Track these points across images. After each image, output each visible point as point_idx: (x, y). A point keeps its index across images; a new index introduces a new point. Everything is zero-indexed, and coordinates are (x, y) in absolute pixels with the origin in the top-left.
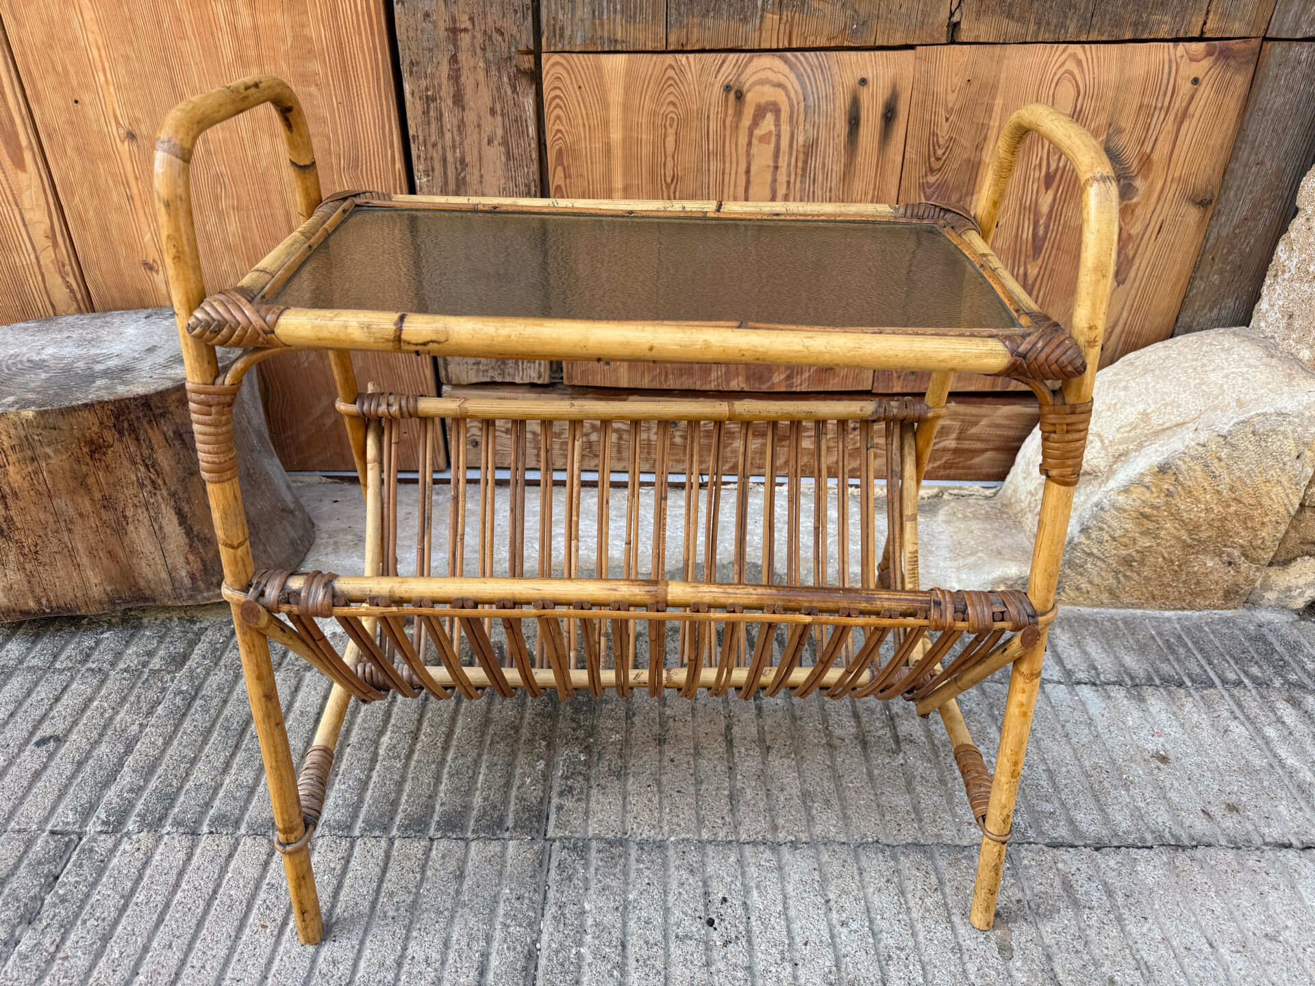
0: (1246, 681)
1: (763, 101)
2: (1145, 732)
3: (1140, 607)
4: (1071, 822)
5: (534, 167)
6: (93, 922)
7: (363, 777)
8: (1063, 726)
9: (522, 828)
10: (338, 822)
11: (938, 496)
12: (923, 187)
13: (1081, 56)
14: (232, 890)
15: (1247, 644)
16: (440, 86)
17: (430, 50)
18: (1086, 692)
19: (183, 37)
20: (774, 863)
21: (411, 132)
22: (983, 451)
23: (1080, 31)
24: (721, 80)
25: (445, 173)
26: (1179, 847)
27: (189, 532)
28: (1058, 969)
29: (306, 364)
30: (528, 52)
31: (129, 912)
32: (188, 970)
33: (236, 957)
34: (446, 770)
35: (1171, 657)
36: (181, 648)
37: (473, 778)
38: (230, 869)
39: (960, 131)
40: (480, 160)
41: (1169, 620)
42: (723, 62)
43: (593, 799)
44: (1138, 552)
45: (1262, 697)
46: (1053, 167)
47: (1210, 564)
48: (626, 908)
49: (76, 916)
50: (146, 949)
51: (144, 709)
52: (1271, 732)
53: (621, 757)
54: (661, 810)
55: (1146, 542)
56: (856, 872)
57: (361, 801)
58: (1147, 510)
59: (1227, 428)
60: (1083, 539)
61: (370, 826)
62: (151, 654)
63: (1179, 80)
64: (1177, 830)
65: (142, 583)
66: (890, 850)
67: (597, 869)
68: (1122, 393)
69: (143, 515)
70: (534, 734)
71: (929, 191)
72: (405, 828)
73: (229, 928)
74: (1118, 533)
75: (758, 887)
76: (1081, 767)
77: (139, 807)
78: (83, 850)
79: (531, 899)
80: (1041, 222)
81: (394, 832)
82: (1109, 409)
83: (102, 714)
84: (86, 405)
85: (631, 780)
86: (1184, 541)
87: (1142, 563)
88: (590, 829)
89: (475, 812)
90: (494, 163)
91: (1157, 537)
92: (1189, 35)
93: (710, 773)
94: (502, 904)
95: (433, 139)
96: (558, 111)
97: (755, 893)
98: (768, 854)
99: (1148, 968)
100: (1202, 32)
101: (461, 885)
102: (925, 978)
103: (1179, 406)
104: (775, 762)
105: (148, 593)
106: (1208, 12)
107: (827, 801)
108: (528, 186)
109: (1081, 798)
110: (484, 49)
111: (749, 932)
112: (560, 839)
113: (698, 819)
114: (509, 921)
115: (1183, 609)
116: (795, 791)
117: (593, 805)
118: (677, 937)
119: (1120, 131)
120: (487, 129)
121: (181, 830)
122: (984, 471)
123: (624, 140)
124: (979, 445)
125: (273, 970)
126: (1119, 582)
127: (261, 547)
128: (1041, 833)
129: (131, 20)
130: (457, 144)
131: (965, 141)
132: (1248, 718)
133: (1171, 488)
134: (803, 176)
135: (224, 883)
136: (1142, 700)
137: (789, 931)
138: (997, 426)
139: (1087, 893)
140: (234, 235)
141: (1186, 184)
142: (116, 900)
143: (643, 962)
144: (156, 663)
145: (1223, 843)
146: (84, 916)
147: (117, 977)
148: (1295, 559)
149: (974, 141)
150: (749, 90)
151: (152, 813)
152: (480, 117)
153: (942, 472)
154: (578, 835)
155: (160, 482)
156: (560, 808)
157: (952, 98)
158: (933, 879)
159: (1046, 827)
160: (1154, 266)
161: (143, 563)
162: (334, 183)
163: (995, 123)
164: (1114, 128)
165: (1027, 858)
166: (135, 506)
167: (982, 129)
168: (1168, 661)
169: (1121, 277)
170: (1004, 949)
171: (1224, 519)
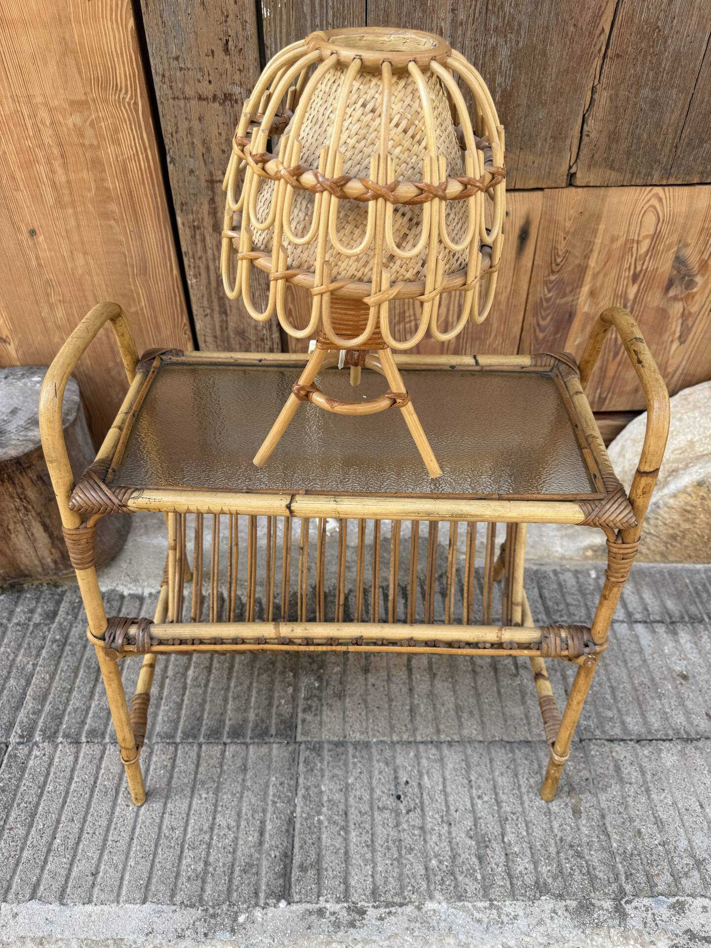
2: (675, 657)
3: (681, 562)
4: (623, 723)
6: (23, 805)
7: (178, 700)
8: (623, 654)
9: (281, 735)
10: (166, 733)
12: (546, 283)
13: (662, 195)
14: (105, 782)
16: (203, 219)
17: (195, 195)
18: (640, 629)
19: (17, 189)
20: (438, 757)
21: (184, 249)
23: (662, 178)
25: (209, 276)
26: (689, 740)
27: (51, 536)
28: (608, 825)
31: (44, 797)
32: (85, 835)
33: (113, 827)
34: (230, 694)
35: (697, 600)
36: (51, 607)
37: (248, 701)
38: (103, 766)
39: (574, 246)
41: (698, 571)
43: (324, 713)
44: (681, 531)
46: (638, 269)
48: (347, 788)
49: (13, 800)
50: (58, 822)
51: (34, 653)
53: (341, 683)
54: (367, 720)
55: (686, 526)
56: (488, 761)
57: (179, 718)
58: (689, 508)
61: (186, 735)
62: (32, 611)
64: (689, 728)
65: (22, 567)
66: (509, 745)
67: (328, 763)
68: (677, 424)
69: (20, 528)
70: (285, 668)
71: (550, 286)
72: (208, 736)
73: (107, 806)
74: (668, 521)
75: (428, 773)
76: (633, 684)
77: (40, 724)
78: (10, 756)
79: (289, 785)
80: (629, 304)
81: (202, 740)
83: (7, 658)
85: (348, 700)
87: (684, 537)
88: (323, 735)
89: (251, 725)
91: (693, 523)
93: (398, 694)
94: (271, 788)
95: (199, 254)
97: (426, 777)
98: (434, 751)
99: (662, 823)
101: (245, 775)
102: (527, 831)
104: (439, 685)
105: (27, 572)
107: (471, 712)
109: (630, 706)
111: (422, 803)
112: (305, 742)
113: (390, 726)
114: (276, 800)
115: (709, 563)
116: (451, 706)
117: (325, 718)
118: (378, 808)
119: (686, 245)
121: (69, 740)
125: (136, 834)
126: (667, 548)
128: (603, 732)
130: (216, 257)
131: (577, 252)
133: (705, 495)
135: (100, 776)
136: (675, 633)
137: (446, 801)
139: (629, 773)
140: (61, 319)
142: (34, 790)
143: (358, 825)
144: (37, 618)
146: (17, 801)
147: (44, 840)
149: (584, 251)
151: (49, 728)
154: (316, 739)
155: (30, 507)
156: (304, 721)
158: (536, 766)
159: (607, 727)
160: (706, 332)
161: (23, 556)
162: (130, 284)
163: (598, 241)
164: (682, 243)
165: (594, 750)
166: (15, 523)
167: (590, 245)
168: (695, 603)
169: (682, 339)
170: (576, 812)
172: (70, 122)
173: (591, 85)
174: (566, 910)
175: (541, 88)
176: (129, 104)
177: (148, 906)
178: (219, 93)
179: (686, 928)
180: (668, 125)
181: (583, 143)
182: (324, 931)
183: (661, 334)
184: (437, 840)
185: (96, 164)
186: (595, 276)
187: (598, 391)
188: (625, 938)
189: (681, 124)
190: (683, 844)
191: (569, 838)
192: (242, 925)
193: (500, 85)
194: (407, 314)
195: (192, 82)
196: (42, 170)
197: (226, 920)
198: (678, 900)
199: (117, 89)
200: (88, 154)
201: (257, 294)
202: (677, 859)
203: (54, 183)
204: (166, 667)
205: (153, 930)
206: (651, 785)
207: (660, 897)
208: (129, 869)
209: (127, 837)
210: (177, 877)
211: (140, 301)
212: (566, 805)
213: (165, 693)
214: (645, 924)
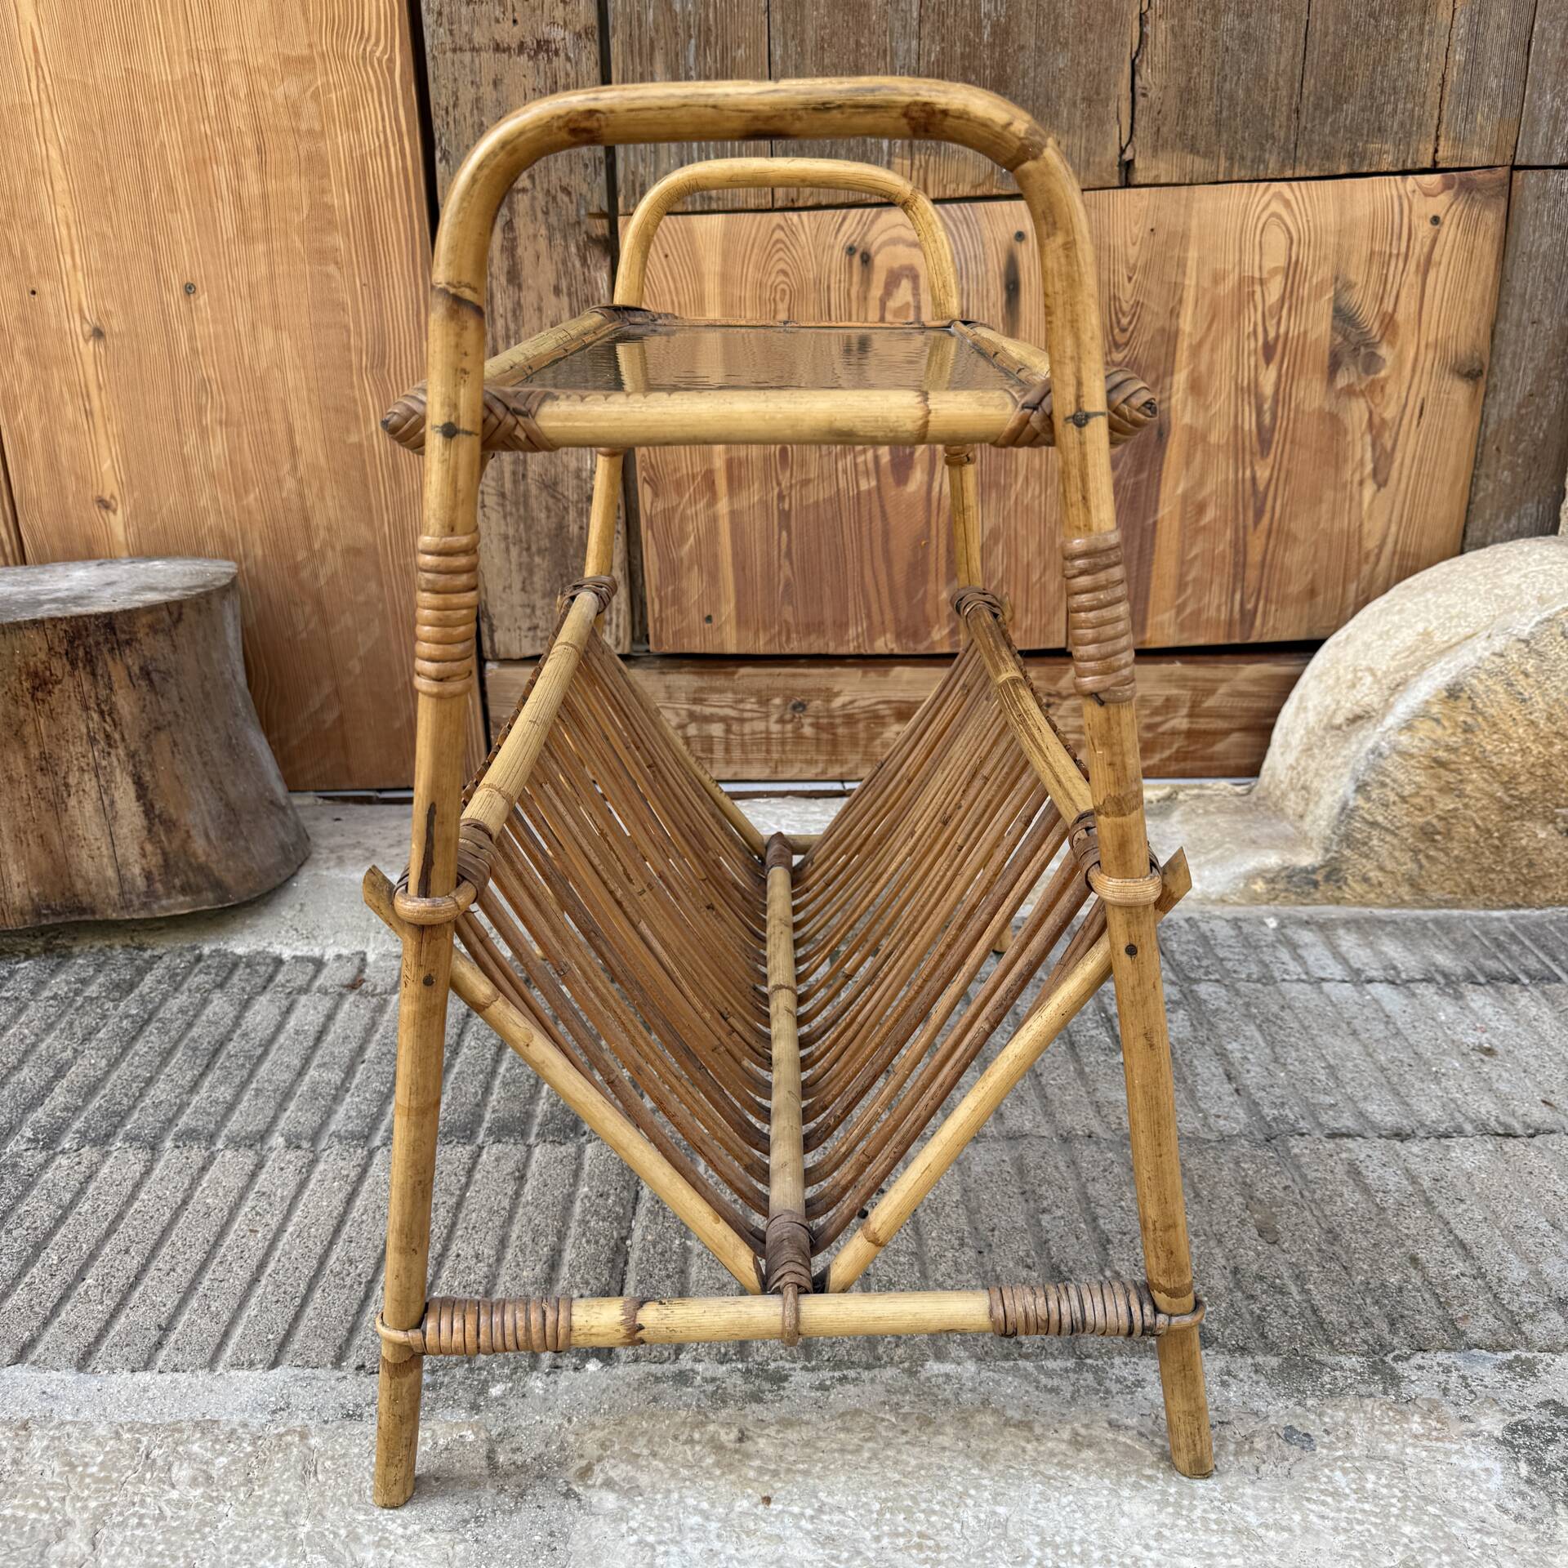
1: (896, 265)
2: (1464, 1027)
3: (1457, 905)
4: (1361, 1113)
6: (21, 1231)
7: (382, 1089)
8: (1349, 1023)
10: (352, 1133)
11: (1169, 798)
13: (1288, 194)
14: (208, 1199)
16: (491, 261)
18: (1380, 990)
19: (175, 208)
22: (1227, 733)
23: (1283, 166)
24: (842, 240)
26: (1510, 1135)
27: (148, 811)
29: (304, 635)
30: (601, 215)
31: (69, 1221)
32: (152, 1272)
33: (217, 1259)
34: (498, 1080)
38: (205, 1180)
39: (1148, 294)
41: (1498, 919)
42: (844, 219)
44: (1440, 818)
46: (1272, 334)
47: (1542, 835)
50: (93, 1256)
51: (80, 1035)
55: (1446, 803)
57: (382, 1112)
58: (1442, 754)
59: (1527, 629)
60: (1361, 802)
62: (85, 982)
63: (1415, 221)
64: (1506, 1119)
65: (80, 885)
66: (1107, 1142)
68: (1396, 618)
69: (90, 784)
73: (207, 1233)
74: (1408, 790)
76: (1374, 1060)
77: (78, 1124)
79: (616, 1196)
80: (1266, 406)
82: (1380, 637)
83: (21, 1040)
84: (34, 622)
86: (1500, 800)
87: (1448, 836)
89: (539, 1118)
91: (1462, 794)
92: (1419, 166)
94: (578, 1203)
99: (1464, 1245)
100: (1435, 163)
101: (522, 1185)
103: (1467, 615)
105: (86, 900)
106: (1437, 138)
107: (1021, 1100)
109: (1374, 1091)
110: (546, 213)
111: (915, 1220)
114: (588, 1218)
115: (1517, 906)
119: (1349, 286)
120: (550, 311)
122: (1232, 762)
124: (1221, 724)
125: (269, 1270)
126: (1421, 867)
127: (242, 843)
128: (1317, 1124)
129: (113, 190)
130: (512, 333)
131: (1156, 305)
133: (1469, 720)
135: (197, 1194)
136: (1459, 996)
138: (1242, 694)
139: (1380, 1178)
140: (218, 458)
141: (1446, 350)
142: (49, 1211)
144: (92, 990)
147: (57, 1281)
149: (1167, 302)
150: (877, 252)
151: (96, 1129)
152: (541, 299)
153: (1174, 767)
155: (117, 736)
157: (1133, 252)
159: (1324, 1118)
160: (1421, 460)
161: (84, 854)
162: (352, 386)
163: (1190, 281)
164: (1341, 284)
165: (1297, 1146)
166: (82, 770)
167: (1176, 289)
168: (1496, 957)
169: (1380, 477)
170: (1266, 1232)
171: (1548, 764)
172: (279, 93)
173: (1136, 12)
174: (1257, 1371)
175: (1056, 19)
176: (380, 61)
177: (282, 1373)
178: (528, 40)
179: (1542, 1398)
180: (1277, 74)
181: (1138, 108)
182: (688, 1406)
183: (1338, 468)
184: (952, 1271)
185: (315, 165)
186: (1195, 350)
187: (1238, 597)
188: (1401, 1413)
189: (1298, 71)
190: (1517, 1273)
191: (1255, 1267)
192: (496, 1399)
193: (988, 15)
195: (485, 23)
196: (222, 174)
197: (461, 1392)
198: (1517, 1358)
199: (362, 36)
200: (304, 147)
202: (1506, 1297)
203: (239, 197)
204: (361, 1049)
205: (288, 1405)
206: (1435, 1196)
207: (1475, 1351)
208: (243, 1321)
209: (245, 1275)
210: (353, 1330)
211: (367, 421)
212: (1243, 1222)
213: (356, 1081)
214: (1445, 1392)
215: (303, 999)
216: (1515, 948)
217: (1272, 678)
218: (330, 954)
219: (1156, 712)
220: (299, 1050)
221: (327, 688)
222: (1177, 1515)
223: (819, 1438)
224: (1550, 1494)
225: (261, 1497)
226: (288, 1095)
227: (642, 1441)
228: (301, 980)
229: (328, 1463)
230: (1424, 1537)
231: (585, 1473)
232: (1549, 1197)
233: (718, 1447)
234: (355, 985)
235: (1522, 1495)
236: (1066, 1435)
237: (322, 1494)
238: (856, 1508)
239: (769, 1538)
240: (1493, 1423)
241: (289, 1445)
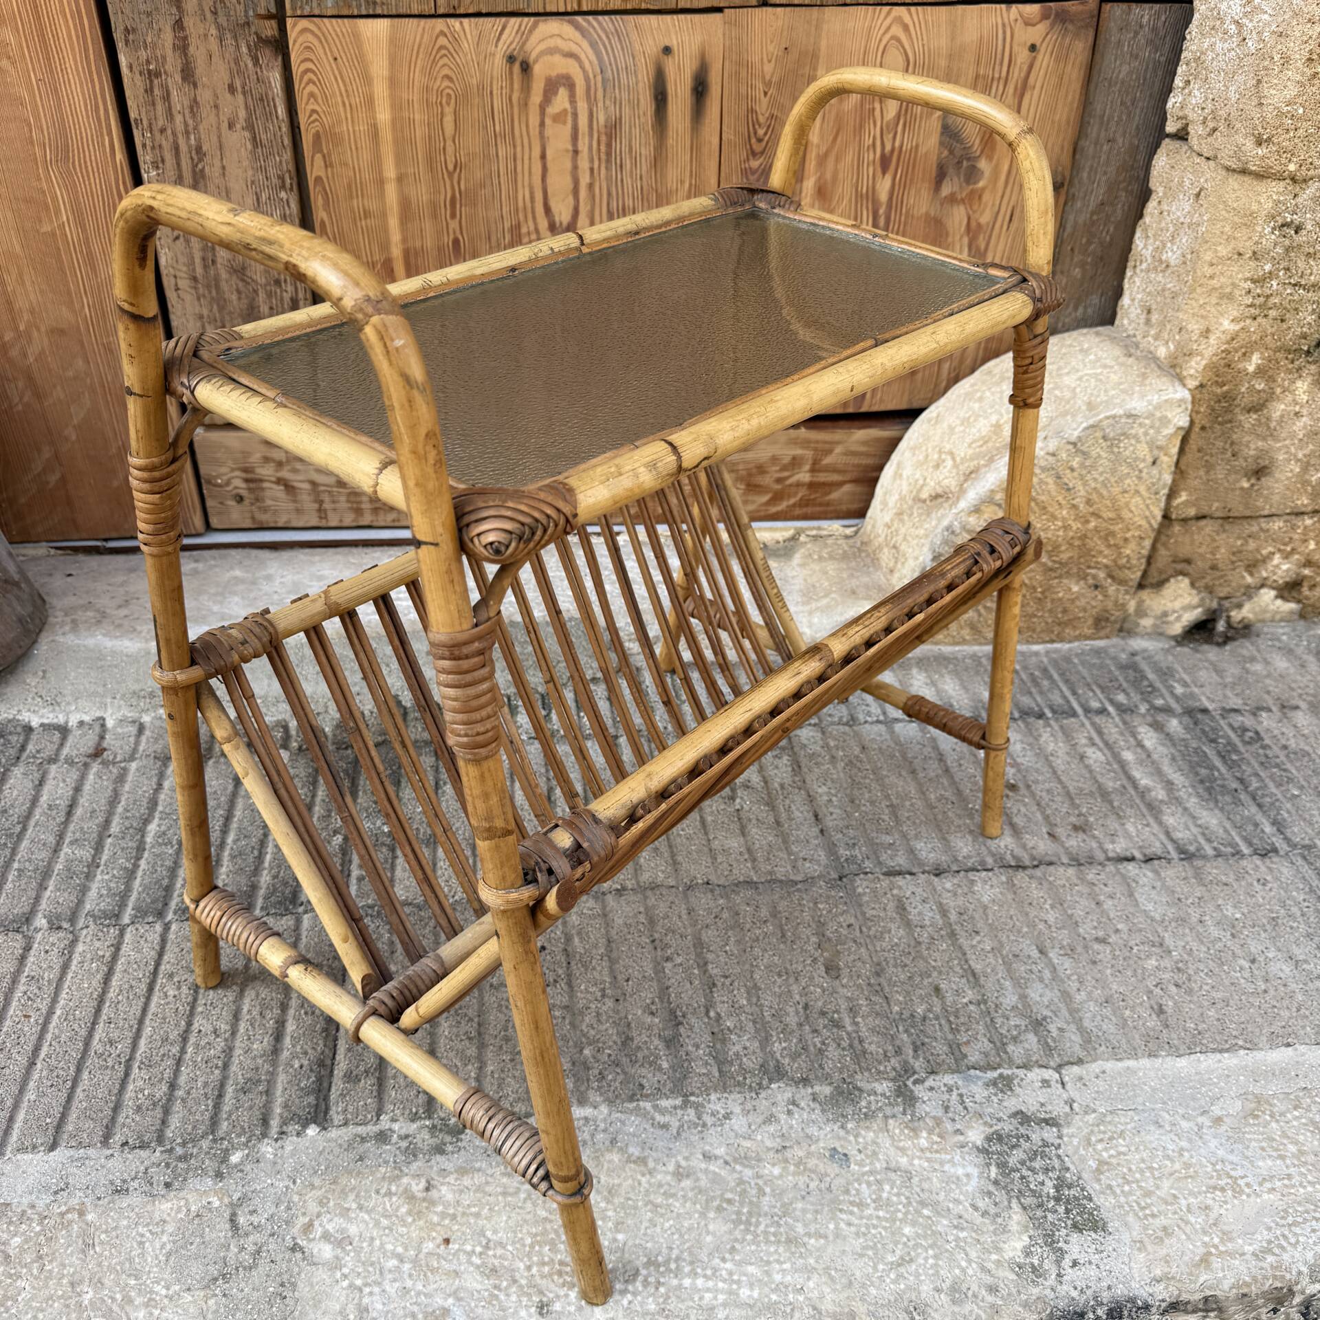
0: (1111, 709)
1: (554, 74)
4: (911, 851)
5: (288, 155)
7: (129, 866)
8: (910, 763)
10: (104, 912)
11: (794, 538)
12: (745, 173)
13: (907, 19)
15: (1117, 673)
16: (164, 58)
17: (149, 14)
20: (597, 911)
21: (133, 115)
22: (841, 484)
24: (501, 50)
25: (178, 164)
26: (1020, 867)
29: (20, 407)
30: (269, 17)
35: (1034, 690)
39: (782, 108)
40: (221, 148)
41: (1036, 654)
42: (504, 28)
43: (397, 868)
45: (1125, 723)
46: (888, 148)
47: (1075, 589)
52: (1128, 756)
56: (684, 912)
57: (128, 889)
59: (1076, 434)
61: (141, 913)
63: (1015, 48)
64: (1019, 852)
66: (720, 889)
68: (976, 405)
71: (753, 178)
75: (579, 933)
76: (926, 800)
80: (881, 211)
81: (170, 916)
82: (963, 423)
89: (262, 892)
90: (238, 151)
95: (160, 123)
96: (311, 88)
97: (576, 940)
98: (589, 905)
99: (975, 975)
102: (748, 999)
107: (655, 851)
108: (281, 178)
109: (923, 829)
110: (215, 13)
111: (569, 975)
115: (1052, 641)
120: (226, 111)
122: (844, 507)
123: (394, 121)
124: (835, 477)
125: (42, 1055)
128: (878, 863)
130: (191, 128)
132: (1107, 744)
134: (608, 161)
138: (854, 454)
139: (920, 914)
145: (1065, 860)
148: (1167, 580)
150: (536, 61)
152: (216, 96)
153: (798, 512)
157: (769, 68)
159: (884, 857)
162: (39, 179)
165: (861, 885)
168: (1030, 693)
170: (832, 969)
171: (1084, 537)
174: (814, 1100)
177: (60, 1154)
179: (1014, 1110)
182: (386, 1162)
184: (594, 1021)
186: (822, 160)
188: (913, 1130)
190: (1010, 999)
191: (820, 1004)
192: (236, 1166)
194: (524, 230)
197: (207, 1162)
198: (1001, 1076)
201: (264, 197)
202: (999, 1021)
204: (107, 822)
205: (67, 1184)
206: (957, 928)
207: (972, 1072)
208: (25, 1105)
209: (23, 1061)
210: (116, 1109)
211: (58, 212)
212: (815, 960)
213: (104, 858)
214: (947, 1109)
215: (53, 768)
216: (1046, 683)
217: (878, 440)
218: (73, 721)
219: (784, 468)
220: (53, 826)
221: (47, 453)
222: (747, 1231)
223: (487, 1183)
224: (1008, 1193)
225: (50, 1271)
226: (46, 874)
227: (352, 1197)
228: (49, 750)
229: (103, 1236)
230: (918, 1235)
231: (309, 1227)
232: (1041, 926)
233: (410, 1197)
234: (98, 752)
235: (990, 1194)
236: (671, 1168)
237: (100, 1265)
238: (514, 1243)
239: (448, 1273)
240: (976, 1135)
241: (70, 1222)
